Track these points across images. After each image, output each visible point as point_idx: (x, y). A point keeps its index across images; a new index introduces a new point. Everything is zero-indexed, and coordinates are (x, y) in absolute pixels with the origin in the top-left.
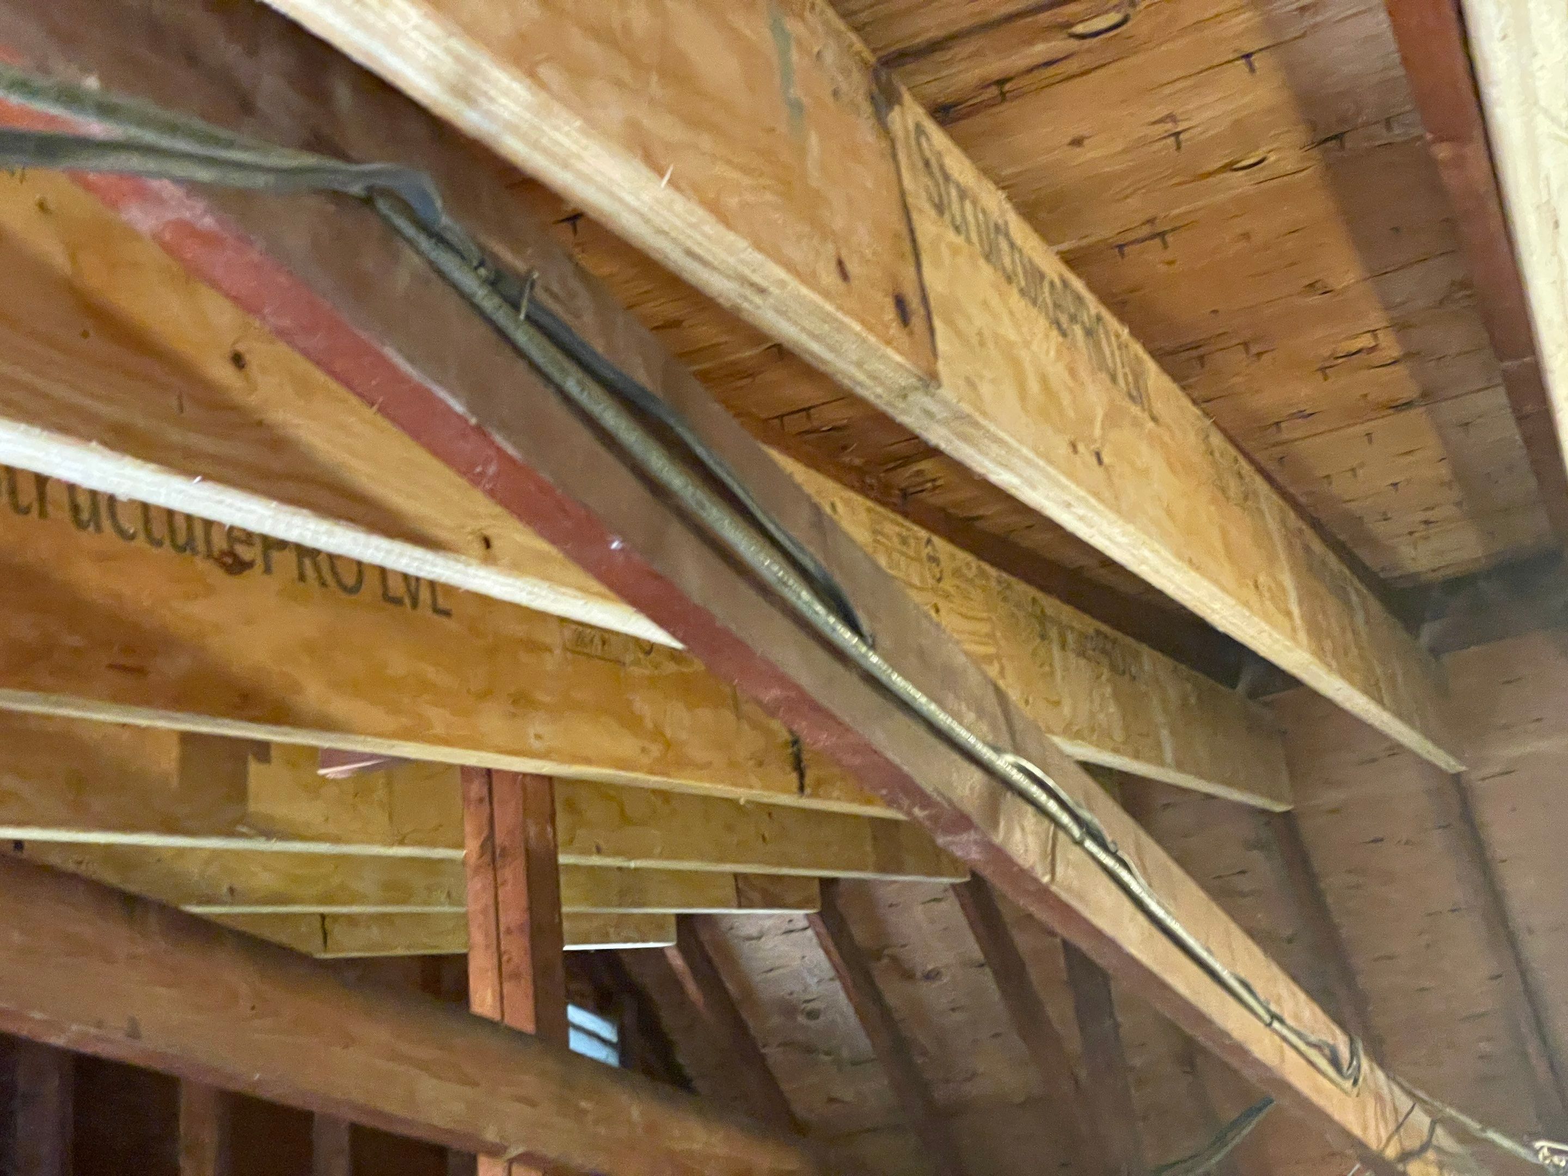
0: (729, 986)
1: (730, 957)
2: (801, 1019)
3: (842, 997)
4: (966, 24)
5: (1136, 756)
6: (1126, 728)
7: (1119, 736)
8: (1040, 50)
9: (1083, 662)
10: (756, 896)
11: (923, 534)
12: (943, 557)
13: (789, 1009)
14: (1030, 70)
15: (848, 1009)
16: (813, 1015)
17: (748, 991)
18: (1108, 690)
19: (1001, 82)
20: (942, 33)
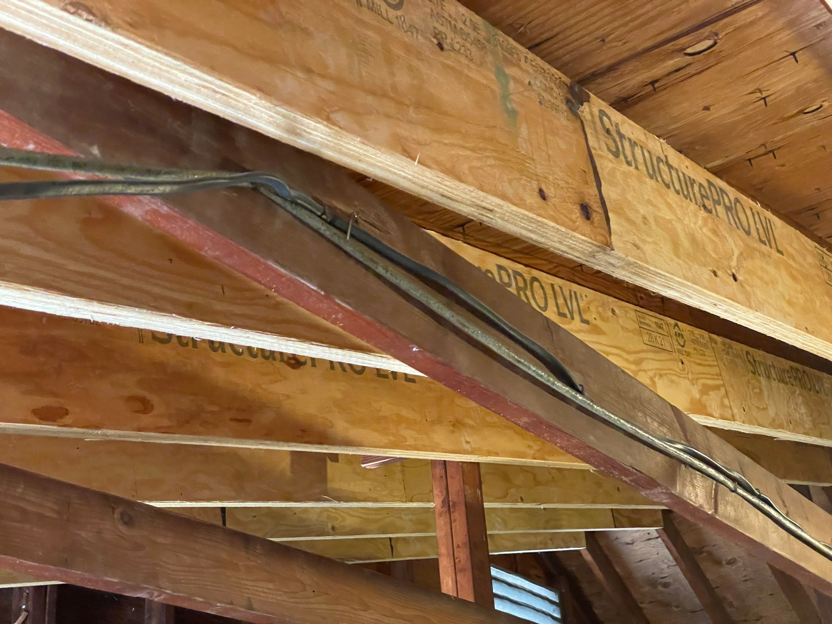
0: (618, 569)
1: (618, 555)
2: (660, 588)
3: (681, 576)
4: (625, 55)
5: (821, 436)
6: (813, 421)
7: (808, 425)
8: (671, 63)
9: (781, 385)
10: (624, 520)
11: (672, 321)
12: (686, 334)
13: (653, 582)
14: (669, 74)
15: (685, 582)
16: (666, 585)
17: (630, 574)
18: (800, 400)
19: (653, 83)
20: (613, 61)
